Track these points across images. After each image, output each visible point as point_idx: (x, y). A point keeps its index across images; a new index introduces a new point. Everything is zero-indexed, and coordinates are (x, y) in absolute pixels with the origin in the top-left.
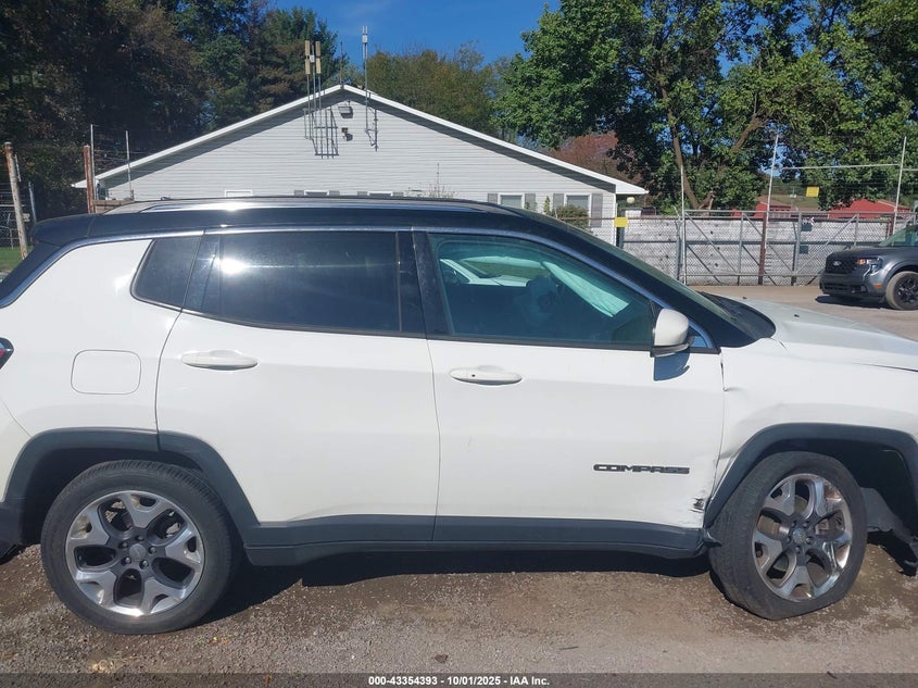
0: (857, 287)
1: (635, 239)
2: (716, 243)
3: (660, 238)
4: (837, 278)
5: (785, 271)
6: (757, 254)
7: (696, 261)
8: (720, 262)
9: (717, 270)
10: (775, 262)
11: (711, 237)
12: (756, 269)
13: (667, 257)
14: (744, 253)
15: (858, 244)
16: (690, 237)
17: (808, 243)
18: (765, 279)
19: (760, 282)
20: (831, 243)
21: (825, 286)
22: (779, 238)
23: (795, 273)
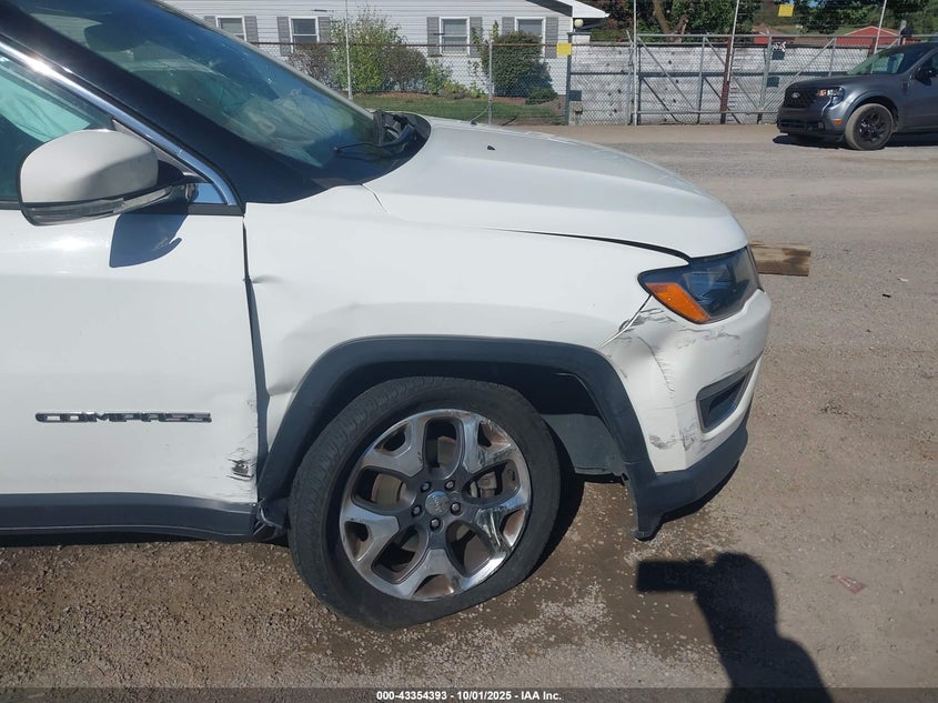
0: (814, 123)
1: (584, 70)
2: (674, 74)
3: (611, 69)
4: (797, 113)
5: (751, 107)
6: (719, 87)
7: (651, 96)
8: (678, 97)
9: (675, 107)
10: (740, 97)
11: (669, 68)
12: (717, 106)
13: (619, 91)
14: (706, 87)
15: (833, 73)
16: (646, 68)
17: (778, 74)
18: (728, 117)
19: (723, 121)
20: (802, 74)
21: (782, 123)
22: (746, 68)
23: (761, 110)
